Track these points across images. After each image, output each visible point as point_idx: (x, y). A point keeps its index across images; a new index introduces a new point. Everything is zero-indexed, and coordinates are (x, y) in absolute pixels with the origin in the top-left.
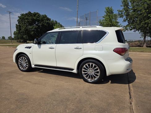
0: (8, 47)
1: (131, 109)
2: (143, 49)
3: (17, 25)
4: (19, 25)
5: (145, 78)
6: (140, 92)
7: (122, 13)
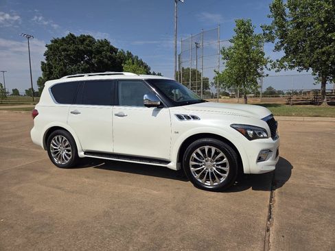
0: (23, 112)
1: (266, 241)
2: (321, 109)
3: (43, 63)
4: (49, 64)
5: (311, 174)
6: (292, 206)
7: (271, 33)
